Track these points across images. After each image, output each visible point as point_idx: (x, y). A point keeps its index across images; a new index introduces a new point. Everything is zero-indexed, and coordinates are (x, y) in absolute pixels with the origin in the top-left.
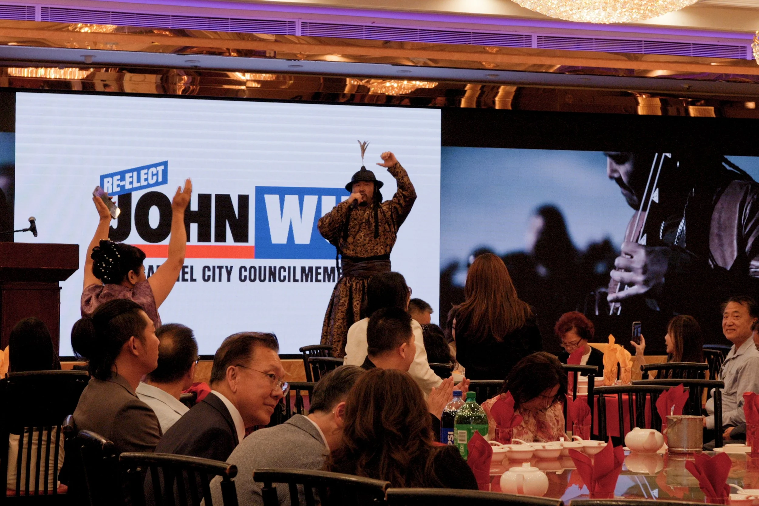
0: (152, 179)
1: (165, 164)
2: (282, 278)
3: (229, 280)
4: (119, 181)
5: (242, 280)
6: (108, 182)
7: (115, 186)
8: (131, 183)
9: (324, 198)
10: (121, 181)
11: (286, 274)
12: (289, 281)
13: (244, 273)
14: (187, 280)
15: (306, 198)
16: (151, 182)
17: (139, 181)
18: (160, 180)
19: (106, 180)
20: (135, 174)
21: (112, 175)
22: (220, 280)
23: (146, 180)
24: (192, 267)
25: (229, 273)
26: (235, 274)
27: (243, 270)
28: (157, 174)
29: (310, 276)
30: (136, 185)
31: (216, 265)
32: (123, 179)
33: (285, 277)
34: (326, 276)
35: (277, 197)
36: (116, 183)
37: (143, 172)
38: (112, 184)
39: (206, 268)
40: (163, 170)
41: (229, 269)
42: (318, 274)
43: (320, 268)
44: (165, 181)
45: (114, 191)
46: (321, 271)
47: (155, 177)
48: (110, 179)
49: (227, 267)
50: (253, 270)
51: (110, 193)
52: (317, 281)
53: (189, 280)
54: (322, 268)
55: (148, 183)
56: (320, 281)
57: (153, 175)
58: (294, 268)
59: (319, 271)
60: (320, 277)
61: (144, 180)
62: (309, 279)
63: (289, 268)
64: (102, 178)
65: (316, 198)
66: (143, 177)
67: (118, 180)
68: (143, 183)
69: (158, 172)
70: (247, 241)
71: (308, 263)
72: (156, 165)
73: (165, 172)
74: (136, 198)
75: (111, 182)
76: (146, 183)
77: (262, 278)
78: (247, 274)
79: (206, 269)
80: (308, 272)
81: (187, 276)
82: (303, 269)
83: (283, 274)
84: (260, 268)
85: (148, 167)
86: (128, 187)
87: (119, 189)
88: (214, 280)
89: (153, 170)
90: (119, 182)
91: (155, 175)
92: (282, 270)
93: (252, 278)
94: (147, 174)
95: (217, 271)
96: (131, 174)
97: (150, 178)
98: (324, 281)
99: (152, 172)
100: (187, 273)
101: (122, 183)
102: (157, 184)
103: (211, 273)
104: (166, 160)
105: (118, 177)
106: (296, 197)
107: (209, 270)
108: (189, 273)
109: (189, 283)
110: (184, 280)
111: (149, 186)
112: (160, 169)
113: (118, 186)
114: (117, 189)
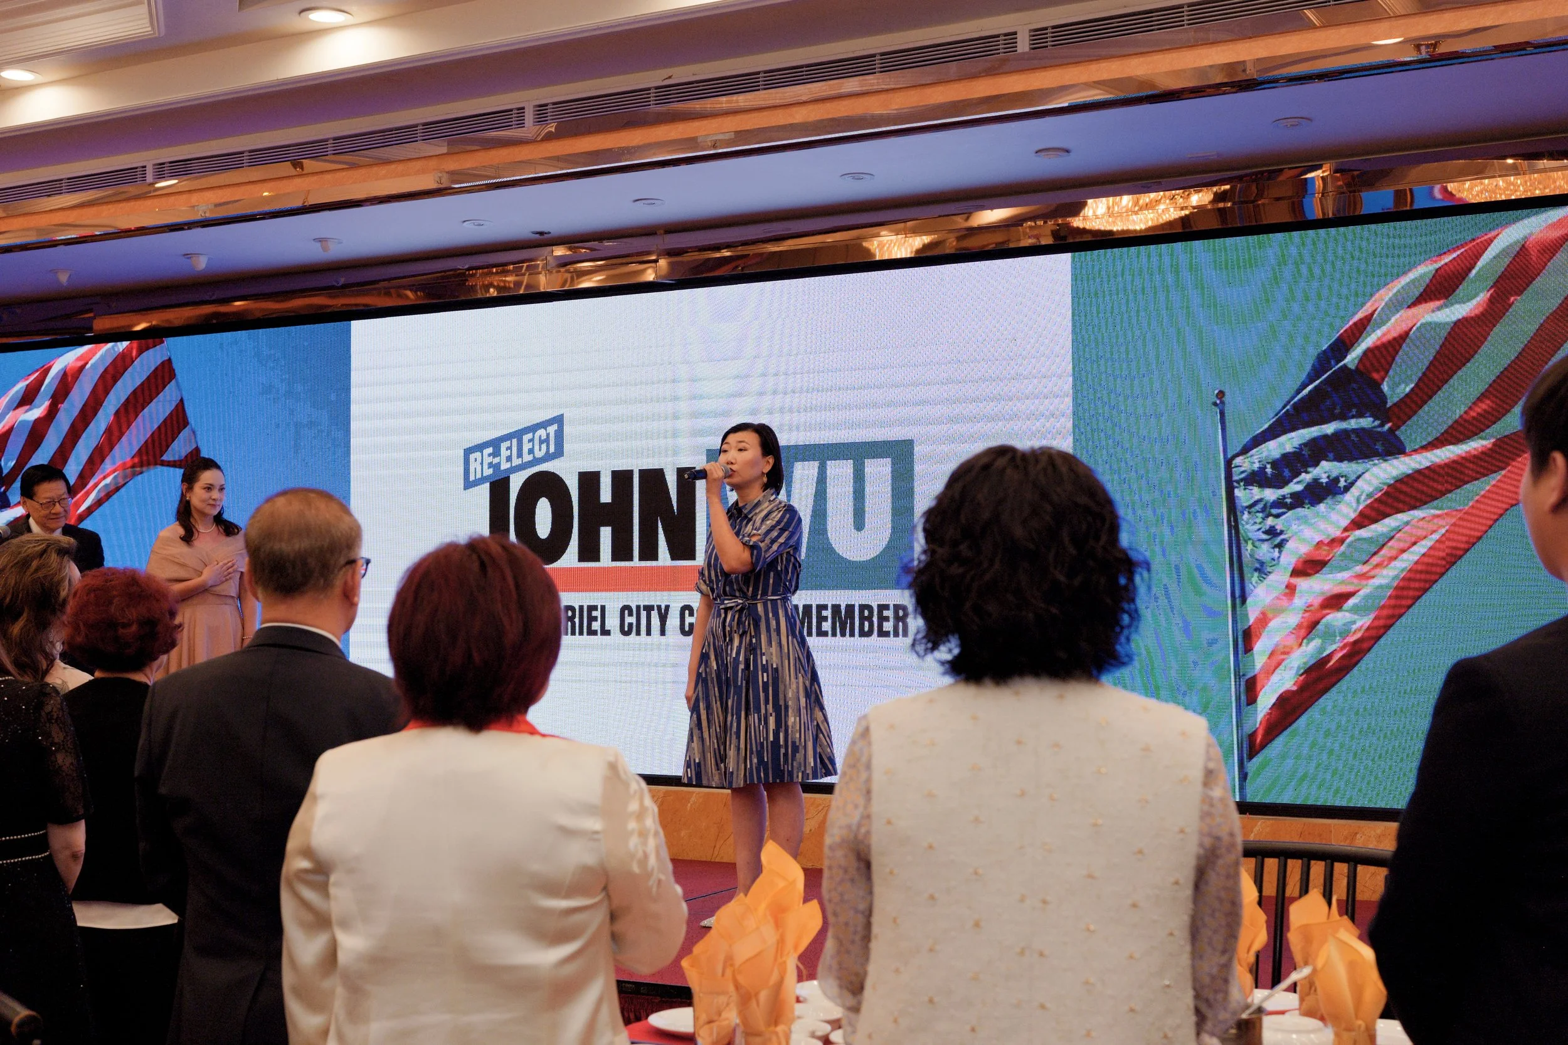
0: (540, 449)
1: (559, 420)
3: (663, 632)
4: (492, 457)
6: (476, 460)
7: (485, 466)
8: (509, 459)
9: (830, 465)
10: (494, 457)
13: (687, 620)
14: (594, 633)
16: (539, 454)
17: (520, 455)
18: (552, 449)
19: (472, 457)
20: (515, 441)
21: (480, 448)
22: (649, 633)
23: (531, 451)
24: (603, 608)
25: (663, 618)
26: (673, 621)
27: (687, 612)
28: (547, 441)
30: (516, 462)
31: (641, 604)
32: (496, 453)
34: (838, 624)
36: (487, 460)
37: (526, 438)
38: (482, 464)
39: (626, 609)
40: (556, 432)
41: (663, 611)
42: (821, 619)
43: (825, 607)
44: (559, 453)
45: (484, 475)
46: (827, 613)
47: (544, 446)
48: (478, 455)
49: (659, 607)
51: (479, 479)
53: (599, 632)
54: (830, 608)
55: (534, 457)
56: (825, 634)
57: (541, 442)
59: (824, 613)
60: (827, 626)
61: (527, 452)
65: (815, 465)
66: (526, 447)
67: (489, 455)
68: (527, 458)
69: (548, 435)
70: (692, 557)
72: (544, 425)
73: (559, 436)
74: (516, 483)
75: (479, 460)
76: (530, 458)
79: (626, 612)
81: (596, 625)
85: (533, 428)
86: (505, 466)
87: (491, 471)
88: (638, 633)
89: (542, 433)
90: (490, 459)
91: (544, 441)
95: (644, 614)
96: (508, 444)
97: (537, 448)
98: (834, 634)
99: (540, 437)
100: (595, 619)
101: (496, 460)
102: (548, 457)
103: (632, 620)
104: (561, 413)
105: (490, 450)
107: (631, 614)
108: (599, 619)
109: (599, 639)
110: (592, 632)
111: (536, 461)
112: (552, 429)
113: (490, 465)
114: (488, 472)
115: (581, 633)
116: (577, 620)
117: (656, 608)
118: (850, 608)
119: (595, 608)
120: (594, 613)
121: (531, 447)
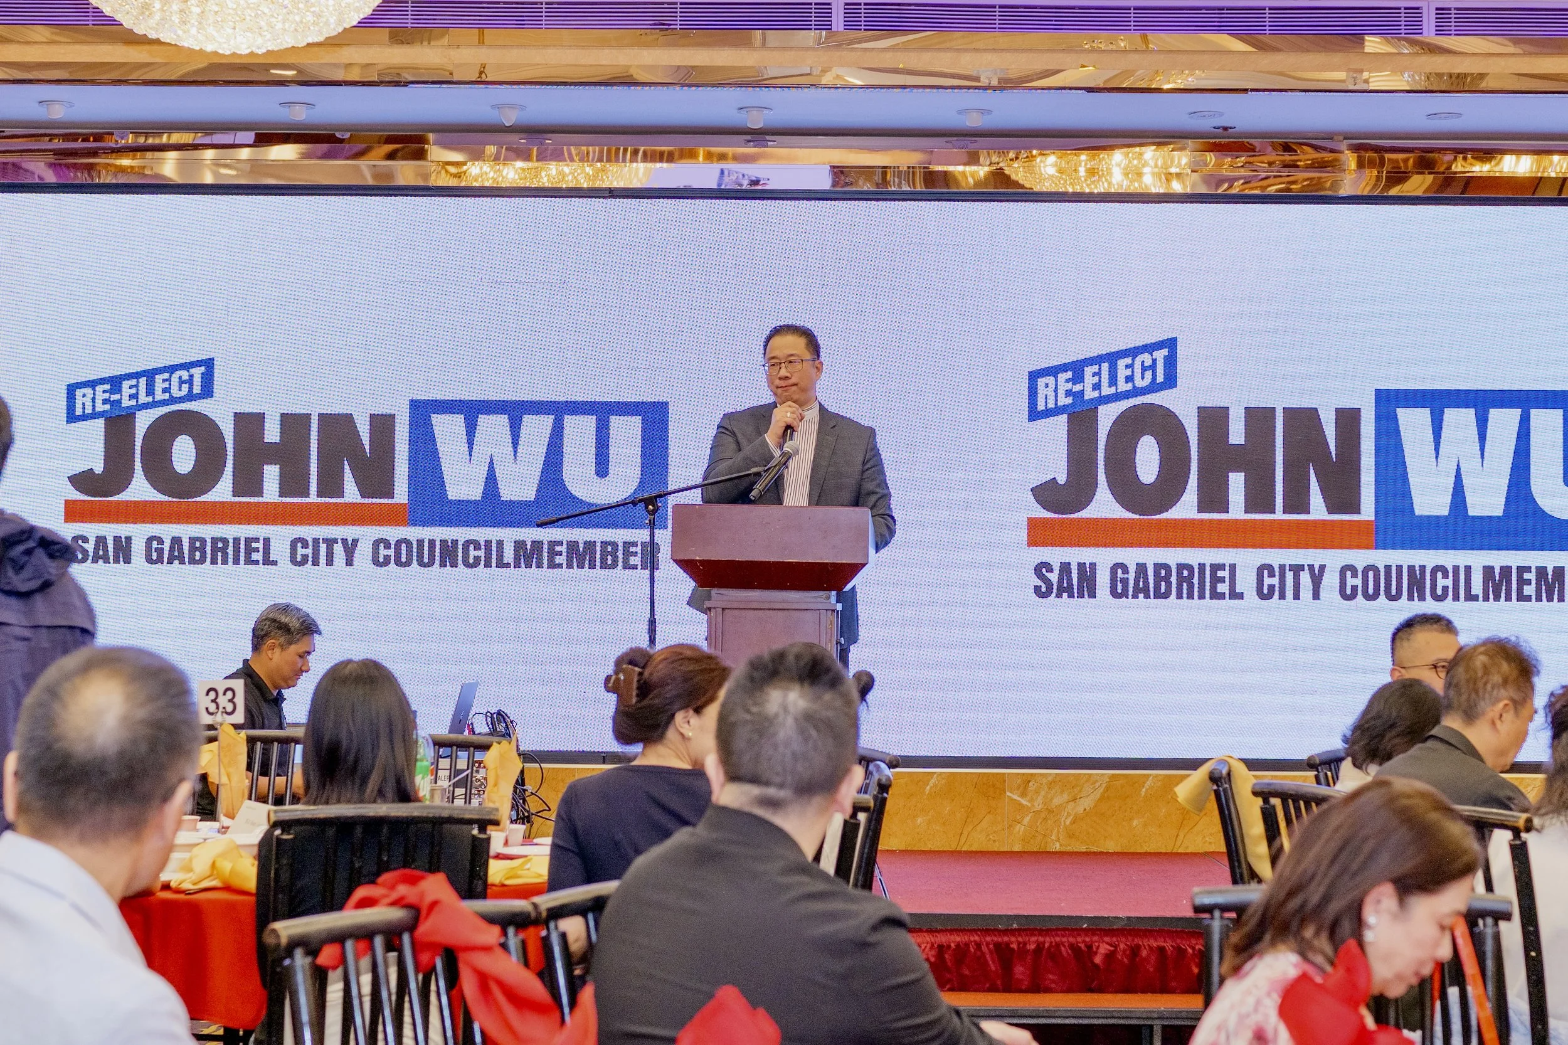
0: (1143, 378)
1: (1171, 344)
2: (1439, 592)
3: (1316, 596)
4: (1071, 383)
5: (1348, 595)
6: (1047, 386)
7: (1061, 393)
8: (1097, 387)
9: (1535, 413)
10: (1074, 383)
11: (1449, 582)
12: (1456, 598)
13: (1350, 582)
14: (1222, 596)
15: (1495, 415)
17: (1113, 381)
18: (1160, 378)
19: (1041, 382)
20: (1105, 367)
21: (1054, 371)
22: (1297, 596)
23: (1129, 379)
24: (1233, 568)
25: (1317, 578)
26: (1331, 580)
27: (1349, 574)
28: (1153, 367)
29: (1504, 588)
30: (1106, 390)
31: (1287, 563)
32: (1078, 378)
33: (1445, 588)
34: (1544, 587)
37: (1122, 363)
38: (1056, 391)
39: (1264, 570)
41: (1317, 572)
42: (1522, 582)
43: (1528, 569)
45: (1060, 404)
46: (1531, 576)
47: (1149, 375)
48: (1050, 380)
49: (1311, 567)
50: (1371, 574)
51: (1051, 409)
52: (1522, 598)
53: (1227, 596)
54: (1533, 570)
56: (1528, 599)
57: (1144, 369)
58: (1468, 569)
59: (1526, 576)
60: (1529, 590)
61: (1124, 379)
62: (1503, 595)
63: (1456, 569)
64: (1034, 376)
65: (1516, 413)
66: (1122, 372)
67: (1067, 381)
68: (1123, 386)
69: (1154, 361)
71: (1498, 559)
72: (1150, 348)
73: (1171, 362)
74: (1107, 416)
75: (1052, 386)
77: (1394, 592)
78: (1358, 582)
79: (1266, 572)
80: (1501, 581)
81: (1223, 588)
82: (1488, 571)
83: (1441, 582)
84: (1388, 568)
85: (1134, 352)
86: (1090, 394)
87: (1069, 400)
88: (1282, 596)
89: (1147, 358)
90: (1069, 386)
91: (1149, 368)
92: (1439, 575)
93: (1371, 591)
94: (1131, 366)
95: (1290, 576)
96: (1095, 368)
97: (1137, 375)
98: (1539, 599)
99: (1143, 363)
100: (1222, 580)
101: (1078, 388)
102: (1154, 387)
103: (1275, 581)
104: (1174, 336)
105: (1069, 375)
106: (1471, 412)
107: (1271, 574)
108: (1227, 580)
109: (1227, 602)
110: (1216, 595)
112: (1161, 355)
113: (1068, 393)
115: (1202, 596)
116: (1196, 581)
117: (1306, 568)
118: (1559, 571)
119: (1222, 567)
120: (1220, 573)
121: (1130, 373)
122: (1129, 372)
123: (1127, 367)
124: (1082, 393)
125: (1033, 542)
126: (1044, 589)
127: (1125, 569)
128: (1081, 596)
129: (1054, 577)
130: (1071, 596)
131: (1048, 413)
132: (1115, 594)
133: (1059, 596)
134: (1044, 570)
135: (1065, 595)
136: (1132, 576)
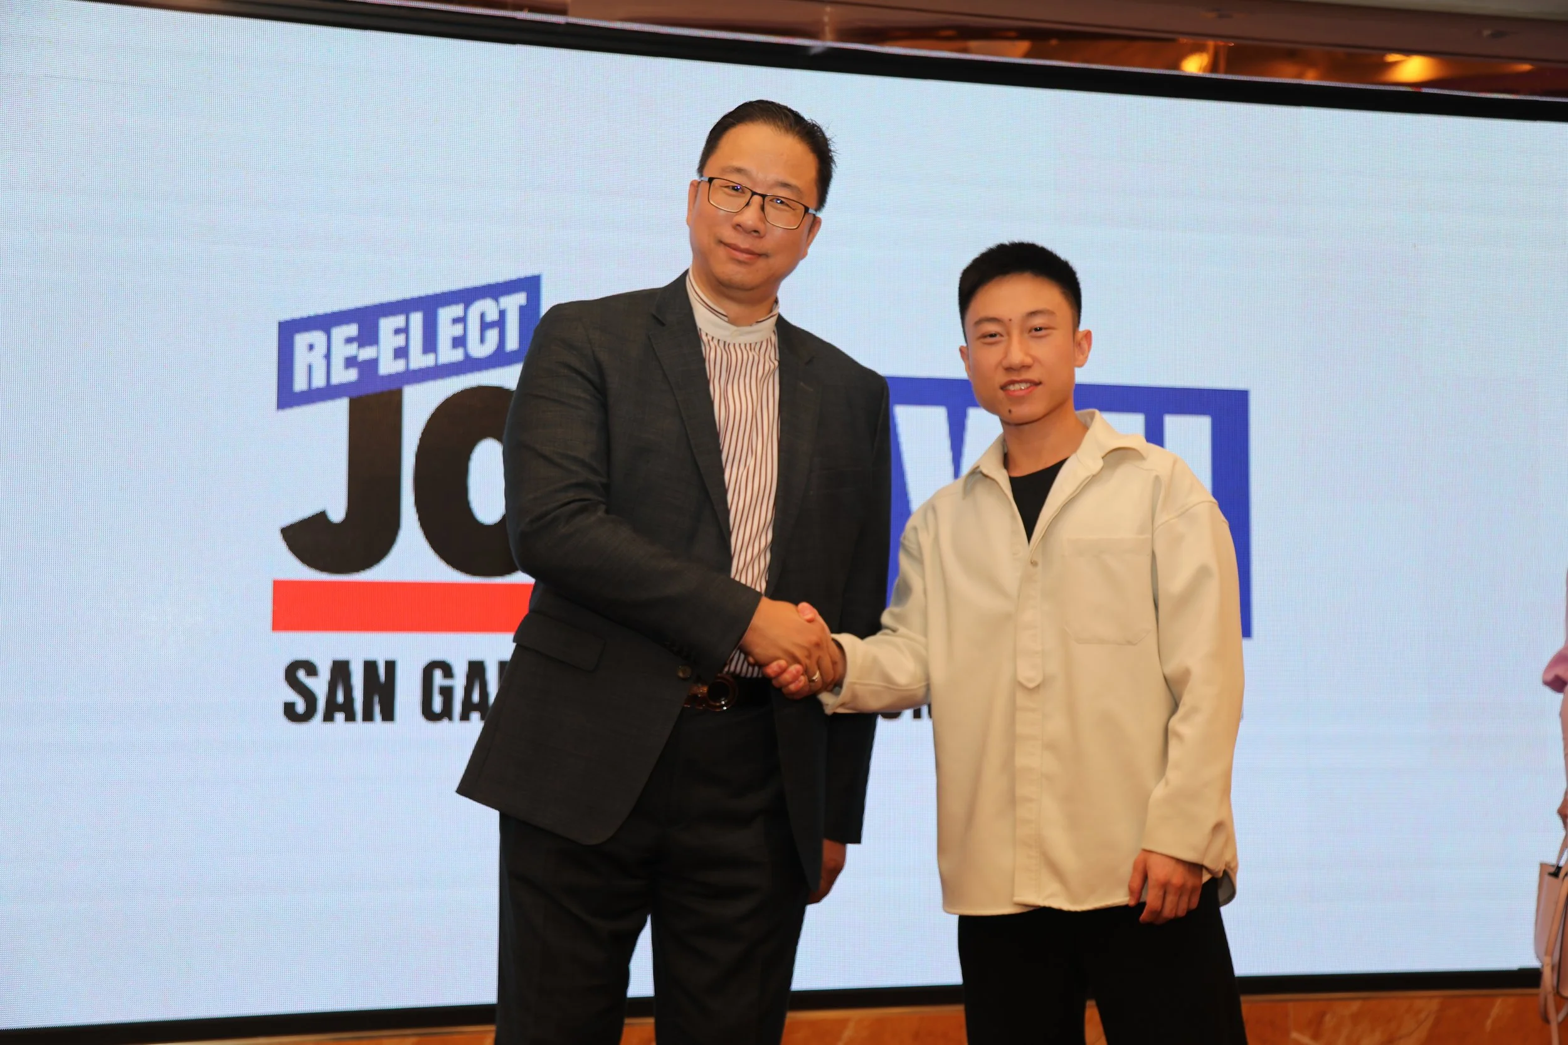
0: (482, 340)
1: (530, 286)
4: (355, 345)
6: (311, 347)
7: (338, 361)
8: (401, 353)
10: (361, 346)
16: (479, 350)
17: (430, 344)
18: (512, 344)
19: (301, 340)
20: (417, 319)
21: (325, 323)
23: (459, 342)
28: (500, 323)
30: (419, 360)
32: (368, 336)
35: (936, 417)
36: (342, 351)
37: (446, 315)
38: (328, 356)
40: (522, 309)
45: (335, 380)
47: (493, 335)
48: (317, 337)
51: (318, 390)
55: (467, 355)
57: (485, 326)
61: (449, 343)
64: (288, 330)
66: (446, 331)
67: (349, 340)
68: (448, 354)
69: (502, 314)
72: (495, 291)
73: (531, 317)
74: (420, 405)
75: (321, 348)
76: (458, 355)
85: (467, 296)
86: (388, 366)
87: (352, 375)
89: (488, 308)
90: (352, 350)
91: (492, 325)
94: (462, 320)
96: (399, 321)
97: (473, 335)
99: (482, 316)
101: (367, 353)
102: (501, 358)
104: (535, 272)
105: (352, 330)
111: (470, 365)
112: (514, 302)
113: (350, 362)
114: (344, 376)
121: (461, 333)
122: (458, 330)
123: (456, 321)
124: (374, 363)
125: (280, 623)
126: (301, 707)
127: (448, 671)
128: (368, 716)
129: (319, 686)
130: (350, 717)
131: (312, 396)
132: (429, 714)
133: (328, 717)
134: (301, 674)
135: (340, 716)
136: (459, 683)
